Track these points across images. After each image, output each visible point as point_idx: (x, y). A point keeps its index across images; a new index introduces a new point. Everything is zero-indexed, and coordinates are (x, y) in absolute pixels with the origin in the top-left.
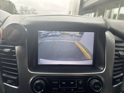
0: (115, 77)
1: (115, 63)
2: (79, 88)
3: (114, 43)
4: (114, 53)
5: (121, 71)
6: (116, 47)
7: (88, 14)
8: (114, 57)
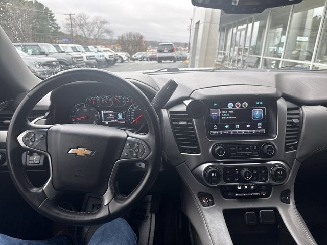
0: (287, 144)
1: (287, 131)
2: (254, 153)
3: (286, 110)
4: (286, 121)
5: (295, 140)
6: (288, 114)
7: (245, 26)
8: (286, 125)
